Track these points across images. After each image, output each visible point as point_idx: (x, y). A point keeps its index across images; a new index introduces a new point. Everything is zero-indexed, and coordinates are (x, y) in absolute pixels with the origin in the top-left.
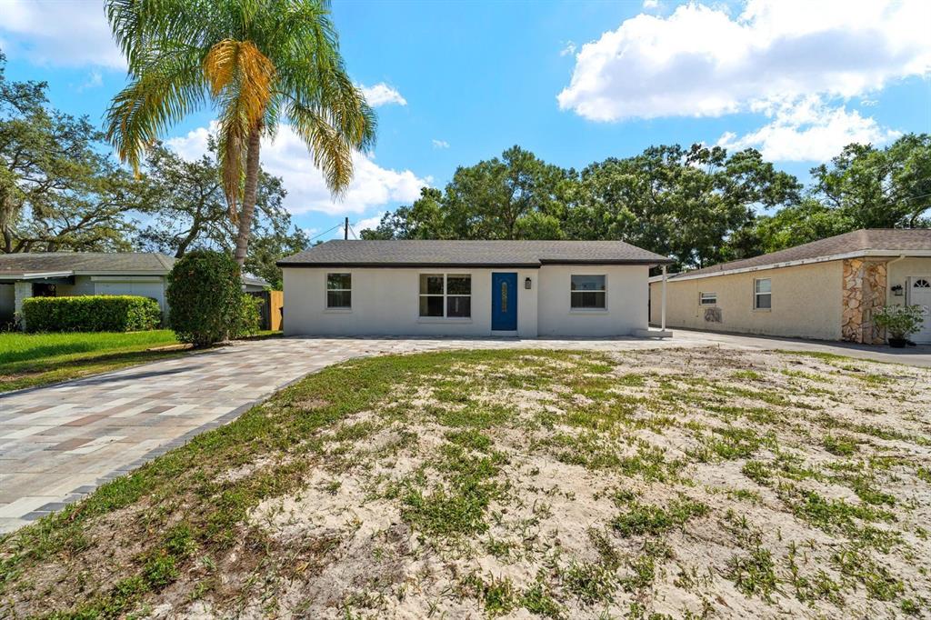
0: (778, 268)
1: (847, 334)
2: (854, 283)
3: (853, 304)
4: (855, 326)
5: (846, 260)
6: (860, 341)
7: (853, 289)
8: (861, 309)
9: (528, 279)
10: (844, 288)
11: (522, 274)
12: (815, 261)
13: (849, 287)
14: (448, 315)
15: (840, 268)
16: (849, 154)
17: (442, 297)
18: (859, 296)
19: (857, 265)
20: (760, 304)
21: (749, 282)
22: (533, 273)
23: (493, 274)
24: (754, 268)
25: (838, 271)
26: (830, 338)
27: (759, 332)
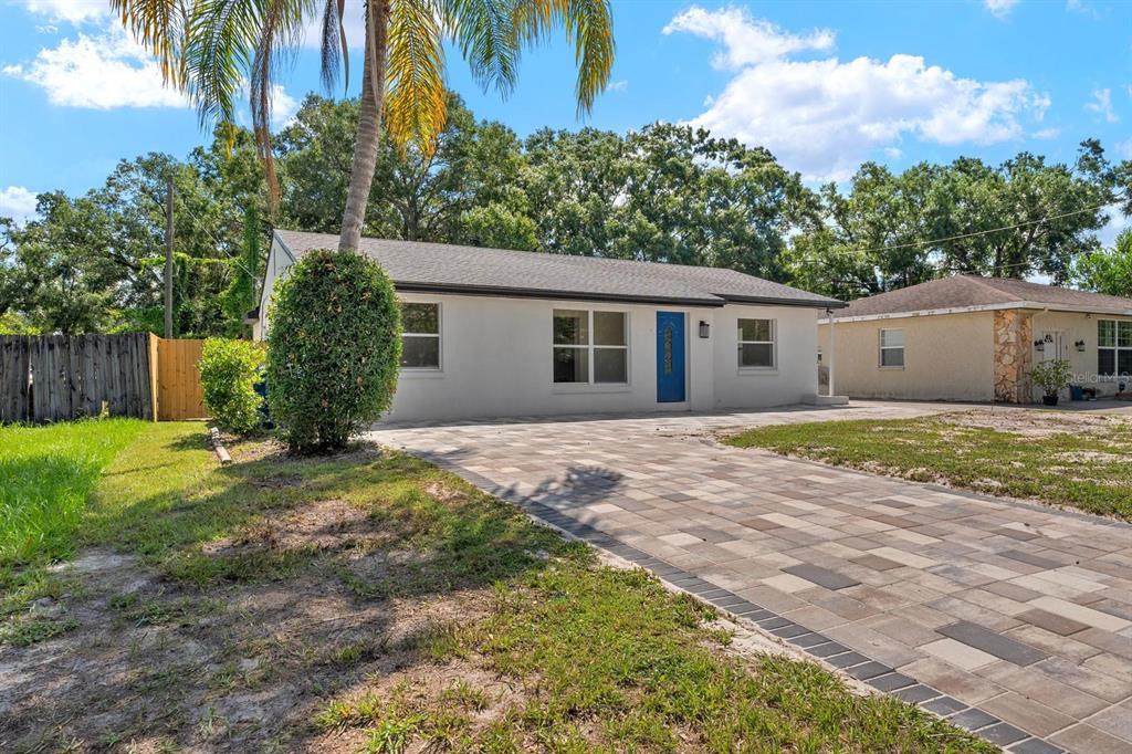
0: (918, 316)
1: (1001, 393)
2: (1007, 337)
3: (1007, 359)
4: (1009, 385)
5: (997, 311)
6: (1015, 401)
7: (1007, 344)
8: (1015, 365)
9: (702, 323)
10: (996, 342)
11: (693, 316)
12: (965, 310)
13: (1001, 341)
14: (597, 380)
15: (991, 319)
16: (865, 174)
17: (587, 350)
18: (1013, 351)
19: (1010, 317)
20: (887, 362)
21: (873, 333)
22: (708, 314)
23: (658, 313)
24: (884, 316)
25: (988, 323)
26: (983, 398)
27: (888, 395)
